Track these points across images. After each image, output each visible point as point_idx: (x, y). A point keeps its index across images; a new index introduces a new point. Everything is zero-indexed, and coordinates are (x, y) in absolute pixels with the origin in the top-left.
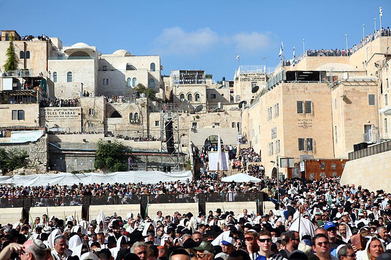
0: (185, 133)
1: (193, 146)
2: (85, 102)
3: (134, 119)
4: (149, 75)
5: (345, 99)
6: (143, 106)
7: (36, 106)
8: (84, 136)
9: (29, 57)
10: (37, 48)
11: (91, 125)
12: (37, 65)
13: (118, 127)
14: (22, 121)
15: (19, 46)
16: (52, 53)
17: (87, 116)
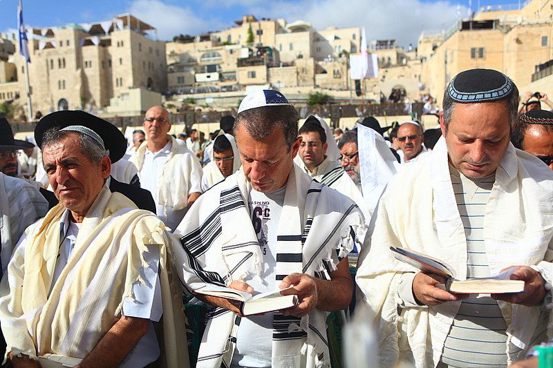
0: (376, 83)
1: (381, 93)
2: (299, 63)
3: (337, 74)
4: (352, 43)
5: (518, 41)
6: (343, 64)
7: (264, 68)
8: (299, 89)
9: (262, 33)
10: (268, 27)
11: (304, 80)
12: (268, 40)
13: (325, 81)
14: (254, 79)
15: (255, 26)
16: (279, 29)
17: (300, 74)
